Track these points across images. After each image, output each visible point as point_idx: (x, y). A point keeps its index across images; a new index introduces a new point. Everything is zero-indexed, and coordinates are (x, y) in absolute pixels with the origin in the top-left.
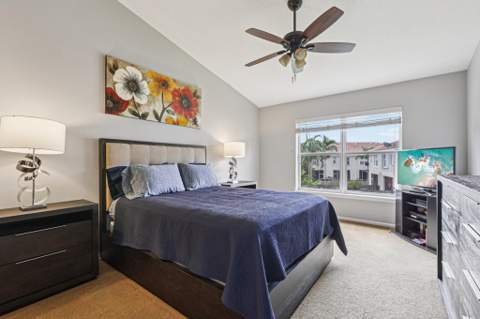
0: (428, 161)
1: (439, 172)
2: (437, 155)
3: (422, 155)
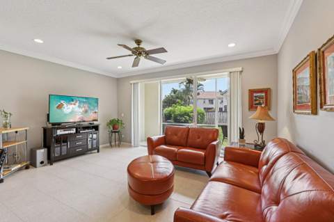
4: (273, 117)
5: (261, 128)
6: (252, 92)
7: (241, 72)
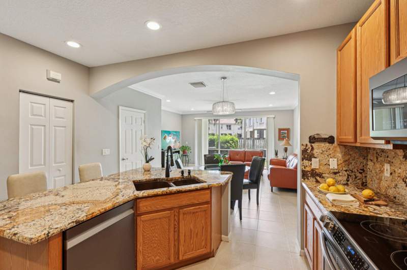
4: (292, 145)
5: (286, 150)
6: (280, 130)
7: (274, 118)
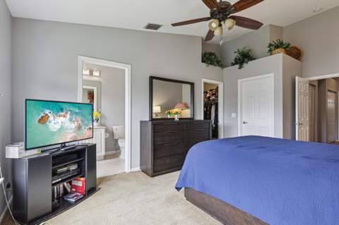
0: (68, 116)
1: (79, 128)
2: (77, 111)
3: (62, 110)
